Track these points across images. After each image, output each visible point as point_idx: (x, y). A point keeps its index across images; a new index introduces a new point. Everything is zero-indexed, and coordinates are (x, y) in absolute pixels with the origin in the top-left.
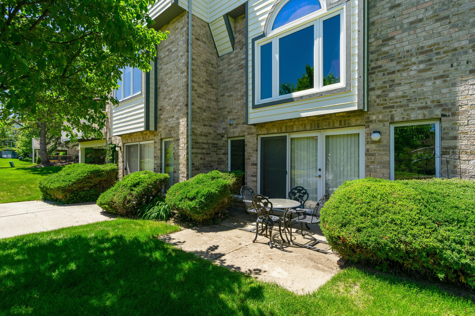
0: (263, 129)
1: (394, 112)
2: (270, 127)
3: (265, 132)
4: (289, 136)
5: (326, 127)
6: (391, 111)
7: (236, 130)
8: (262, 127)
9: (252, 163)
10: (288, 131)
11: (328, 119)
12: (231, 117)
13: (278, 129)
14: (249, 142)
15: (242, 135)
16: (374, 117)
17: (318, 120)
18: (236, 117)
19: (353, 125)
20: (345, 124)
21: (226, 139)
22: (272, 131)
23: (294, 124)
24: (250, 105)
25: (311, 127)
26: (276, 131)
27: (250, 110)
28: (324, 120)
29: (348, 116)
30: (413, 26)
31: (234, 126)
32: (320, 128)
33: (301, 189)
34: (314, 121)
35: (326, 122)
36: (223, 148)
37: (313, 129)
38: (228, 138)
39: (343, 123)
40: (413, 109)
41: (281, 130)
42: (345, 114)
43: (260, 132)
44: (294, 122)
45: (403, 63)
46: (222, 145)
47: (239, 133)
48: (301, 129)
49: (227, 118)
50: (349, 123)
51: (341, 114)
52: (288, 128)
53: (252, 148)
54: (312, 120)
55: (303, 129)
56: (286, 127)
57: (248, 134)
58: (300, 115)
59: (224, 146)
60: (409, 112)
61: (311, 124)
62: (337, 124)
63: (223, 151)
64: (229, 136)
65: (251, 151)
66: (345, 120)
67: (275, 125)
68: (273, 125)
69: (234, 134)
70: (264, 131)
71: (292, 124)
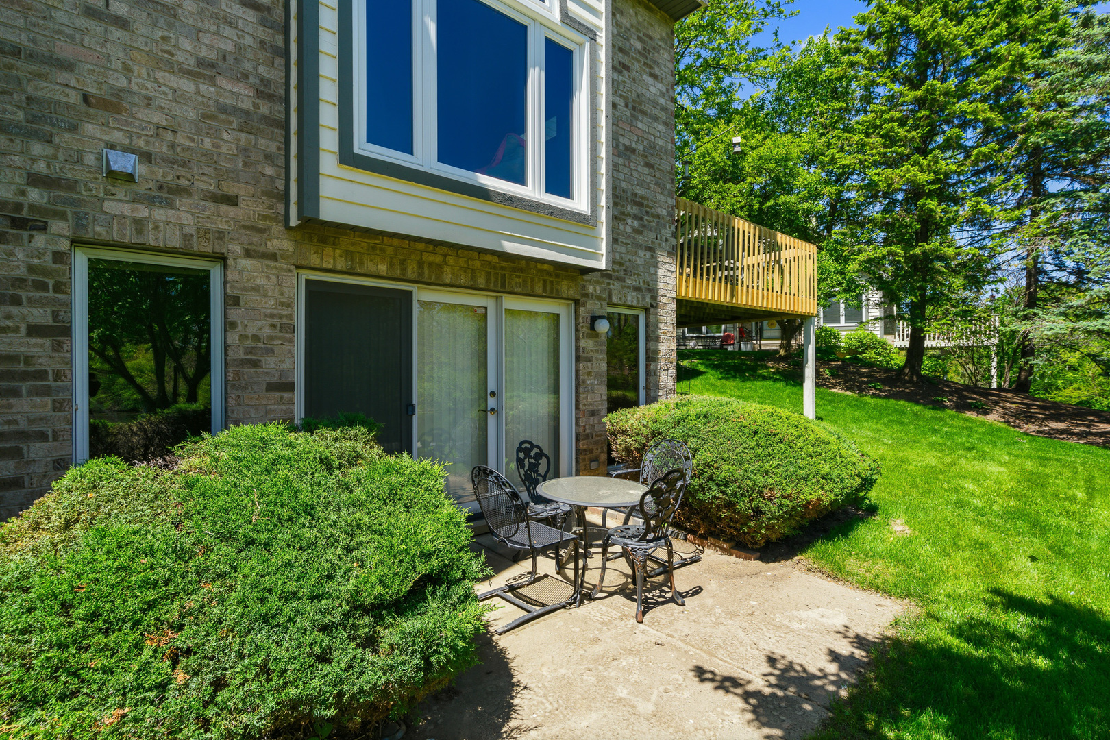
0: (329, 251)
1: (611, 286)
2: (358, 249)
3: (341, 265)
4: (421, 294)
5: (519, 290)
6: (609, 284)
7: (160, 214)
8: (323, 241)
9: (275, 379)
10: (426, 279)
11: (522, 270)
12: (118, 137)
13: (392, 265)
14: (256, 289)
15: (208, 249)
16: (590, 289)
17: (503, 268)
18: (159, 148)
19: (564, 295)
20: (552, 292)
21: (64, 246)
22: (370, 267)
23: (444, 261)
24: (329, 140)
25: (488, 281)
26: (383, 268)
27: (329, 162)
28: (514, 270)
29: (557, 276)
30: (628, 153)
31: (142, 189)
32: (508, 289)
33: (528, 446)
34: (495, 268)
35: (519, 277)
36: (24, 294)
37: (492, 286)
38: (75, 242)
39: (548, 288)
40: (629, 287)
41: (404, 270)
42: (551, 268)
43: (315, 260)
44: (445, 256)
45: (619, 207)
46: (21, 272)
47: (186, 237)
48: (462, 281)
49: (73, 129)
50: (557, 290)
51: (546, 267)
52: (426, 271)
53: (272, 316)
54: (490, 263)
55: (469, 283)
56: (420, 264)
57: (248, 254)
58: (501, 245)
59: (42, 286)
60: (626, 291)
61: (489, 274)
62: (539, 289)
63: (41, 316)
64: (82, 235)
65: (268, 331)
66: (552, 282)
67: (382, 250)
68: (374, 248)
69: (139, 232)
70: (332, 257)
71: (438, 259)
